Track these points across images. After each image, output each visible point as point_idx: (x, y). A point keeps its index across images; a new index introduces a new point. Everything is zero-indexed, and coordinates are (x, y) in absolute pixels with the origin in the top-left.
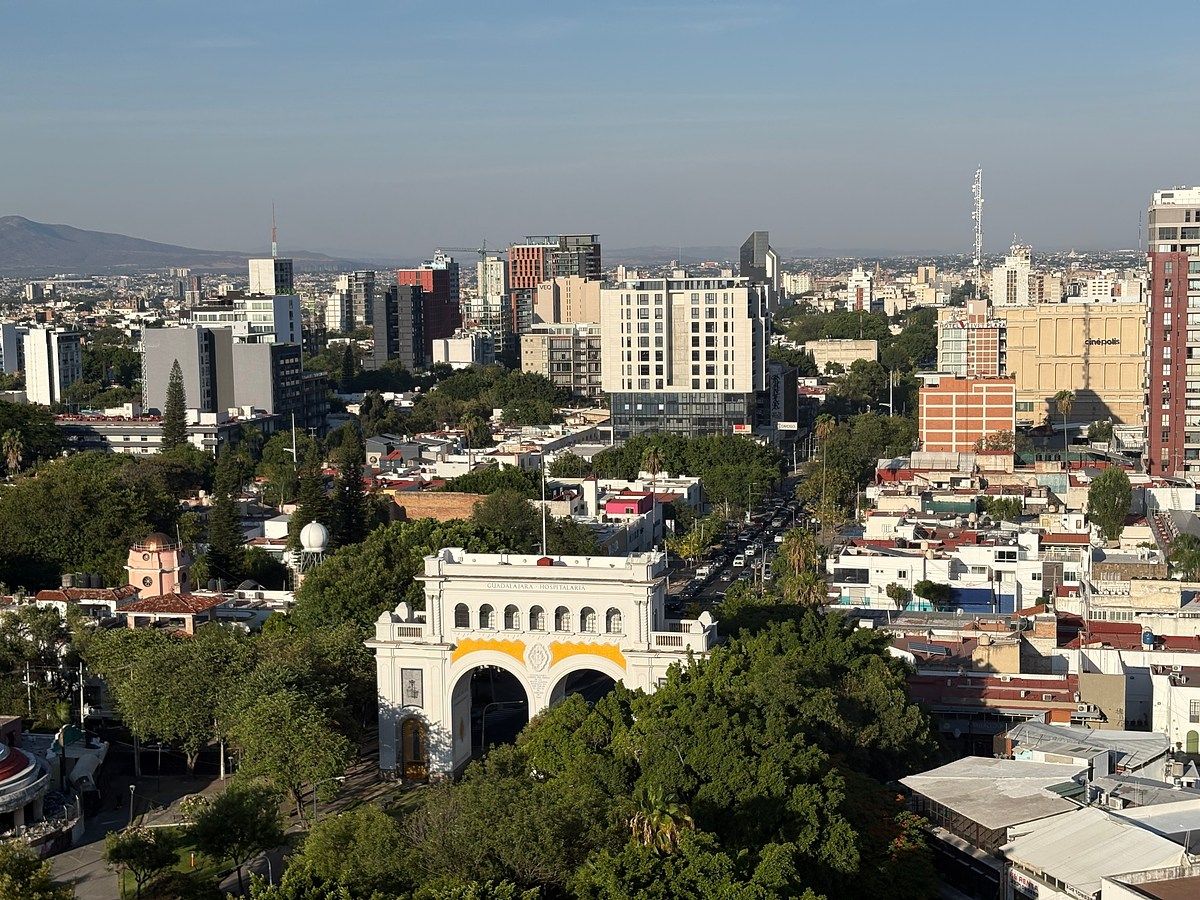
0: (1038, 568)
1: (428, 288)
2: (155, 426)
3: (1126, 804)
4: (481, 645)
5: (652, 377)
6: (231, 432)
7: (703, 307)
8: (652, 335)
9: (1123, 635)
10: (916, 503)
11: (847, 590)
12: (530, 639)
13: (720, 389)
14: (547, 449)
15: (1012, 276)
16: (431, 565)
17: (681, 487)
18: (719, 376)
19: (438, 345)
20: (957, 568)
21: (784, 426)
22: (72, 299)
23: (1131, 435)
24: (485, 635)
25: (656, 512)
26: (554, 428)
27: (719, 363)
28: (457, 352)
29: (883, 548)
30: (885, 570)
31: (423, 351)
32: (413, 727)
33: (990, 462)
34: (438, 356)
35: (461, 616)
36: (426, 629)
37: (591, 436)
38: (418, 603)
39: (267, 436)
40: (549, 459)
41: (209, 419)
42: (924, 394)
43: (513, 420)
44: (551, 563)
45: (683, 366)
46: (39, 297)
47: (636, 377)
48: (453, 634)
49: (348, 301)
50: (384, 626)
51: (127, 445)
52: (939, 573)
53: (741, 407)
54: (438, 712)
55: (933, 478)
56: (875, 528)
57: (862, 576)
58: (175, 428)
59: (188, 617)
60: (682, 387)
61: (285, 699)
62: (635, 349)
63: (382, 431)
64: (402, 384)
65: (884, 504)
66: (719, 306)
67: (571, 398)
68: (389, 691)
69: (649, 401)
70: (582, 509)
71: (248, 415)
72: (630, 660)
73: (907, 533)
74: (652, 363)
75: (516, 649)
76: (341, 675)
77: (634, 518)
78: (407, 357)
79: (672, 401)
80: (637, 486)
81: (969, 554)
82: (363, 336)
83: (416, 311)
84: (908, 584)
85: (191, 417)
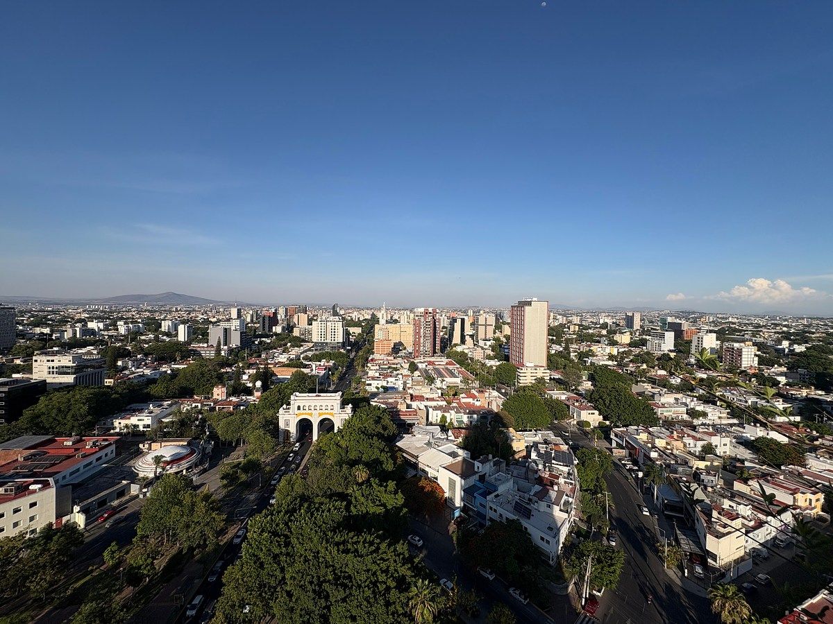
0: (402, 382)
1: (272, 316)
2: (212, 349)
3: (438, 446)
4: (303, 414)
5: (323, 339)
6: (231, 351)
7: (333, 326)
8: (323, 331)
9: (421, 398)
10: (378, 367)
11: (367, 387)
12: (314, 412)
13: (336, 341)
14: (301, 353)
15: (383, 314)
16: (292, 397)
17: (331, 363)
18: (336, 339)
19: (274, 328)
20: (388, 382)
21: (348, 348)
22: (186, 311)
23: (410, 349)
24: (304, 412)
25: (327, 370)
26: (302, 348)
27: (336, 336)
28: (278, 329)
29: (373, 379)
30: (375, 383)
31: (270, 329)
32: (287, 433)
33: (389, 358)
34: (274, 330)
35: (299, 408)
36: (291, 411)
37: (309, 350)
38: (289, 404)
39: (239, 351)
40: (302, 356)
41: (226, 347)
42: (375, 343)
43: (293, 346)
44: (319, 396)
45: (329, 336)
46: (177, 311)
47: (320, 339)
48: (297, 412)
49: (252, 316)
50: (281, 410)
51: (205, 353)
52: (385, 384)
53: (340, 345)
54: (293, 429)
55: (380, 361)
56: (371, 374)
57: (370, 385)
58: (218, 350)
59: (232, 407)
60: (328, 341)
61: (261, 432)
62: (320, 333)
63: (265, 349)
64: (267, 336)
65: (372, 368)
66: (336, 325)
67: (304, 341)
68: (282, 425)
69: (322, 343)
70: (312, 370)
71: (234, 346)
72: (335, 415)
73: (377, 375)
74: (323, 336)
75: (311, 414)
76: (272, 423)
77: (324, 372)
78: (267, 329)
79: (327, 343)
80: (322, 364)
81: (390, 379)
82: (256, 323)
83: (269, 320)
84: (379, 386)
85: (222, 347)
